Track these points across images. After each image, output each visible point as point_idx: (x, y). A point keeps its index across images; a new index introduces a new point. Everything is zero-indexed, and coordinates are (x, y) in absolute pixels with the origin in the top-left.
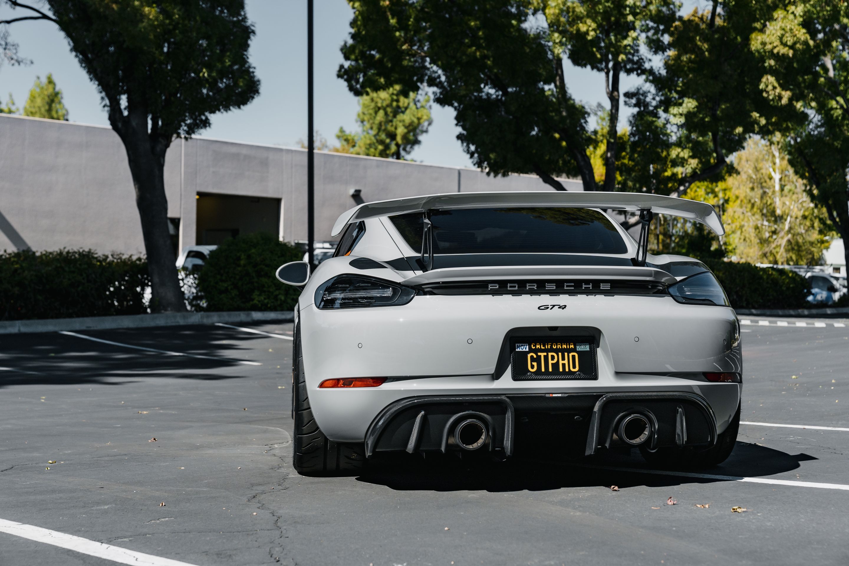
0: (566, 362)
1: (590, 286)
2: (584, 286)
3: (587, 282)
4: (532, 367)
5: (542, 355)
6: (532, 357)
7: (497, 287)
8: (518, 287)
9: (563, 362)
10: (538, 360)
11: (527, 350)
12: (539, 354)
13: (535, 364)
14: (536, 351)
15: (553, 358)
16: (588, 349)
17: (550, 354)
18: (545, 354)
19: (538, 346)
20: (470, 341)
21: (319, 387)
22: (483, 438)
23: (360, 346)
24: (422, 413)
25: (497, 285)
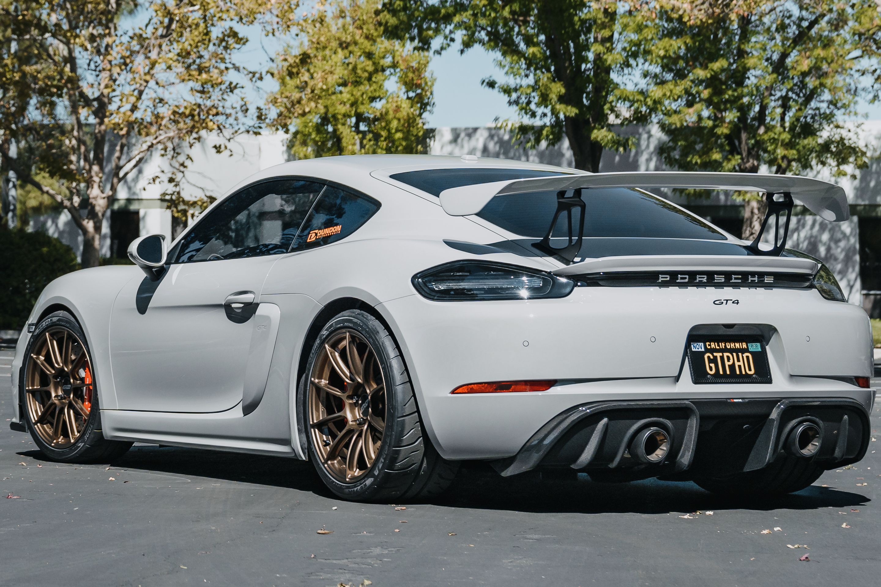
0: (741, 363)
1: (756, 279)
2: (750, 279)
3: (753, 274)
4: (711, 369)
5: (718, 355)
6: (709, 357)
7: (668, 279)
8: (689, 279)
9: (739, 364)
10: (714, 361)
11: (703, 350)
12: (715, 354)
13: (712, 365)
14: (712, 351)
15: (730, 359)
16: (760, 350)
17: (726, 354)
18: (721, 354)
19: (713, 346)
20: (653, 340)
21: (453, 392)
22: (665, 449)
23: (526, 344)
24: (605, 420)
25: (668, 276)
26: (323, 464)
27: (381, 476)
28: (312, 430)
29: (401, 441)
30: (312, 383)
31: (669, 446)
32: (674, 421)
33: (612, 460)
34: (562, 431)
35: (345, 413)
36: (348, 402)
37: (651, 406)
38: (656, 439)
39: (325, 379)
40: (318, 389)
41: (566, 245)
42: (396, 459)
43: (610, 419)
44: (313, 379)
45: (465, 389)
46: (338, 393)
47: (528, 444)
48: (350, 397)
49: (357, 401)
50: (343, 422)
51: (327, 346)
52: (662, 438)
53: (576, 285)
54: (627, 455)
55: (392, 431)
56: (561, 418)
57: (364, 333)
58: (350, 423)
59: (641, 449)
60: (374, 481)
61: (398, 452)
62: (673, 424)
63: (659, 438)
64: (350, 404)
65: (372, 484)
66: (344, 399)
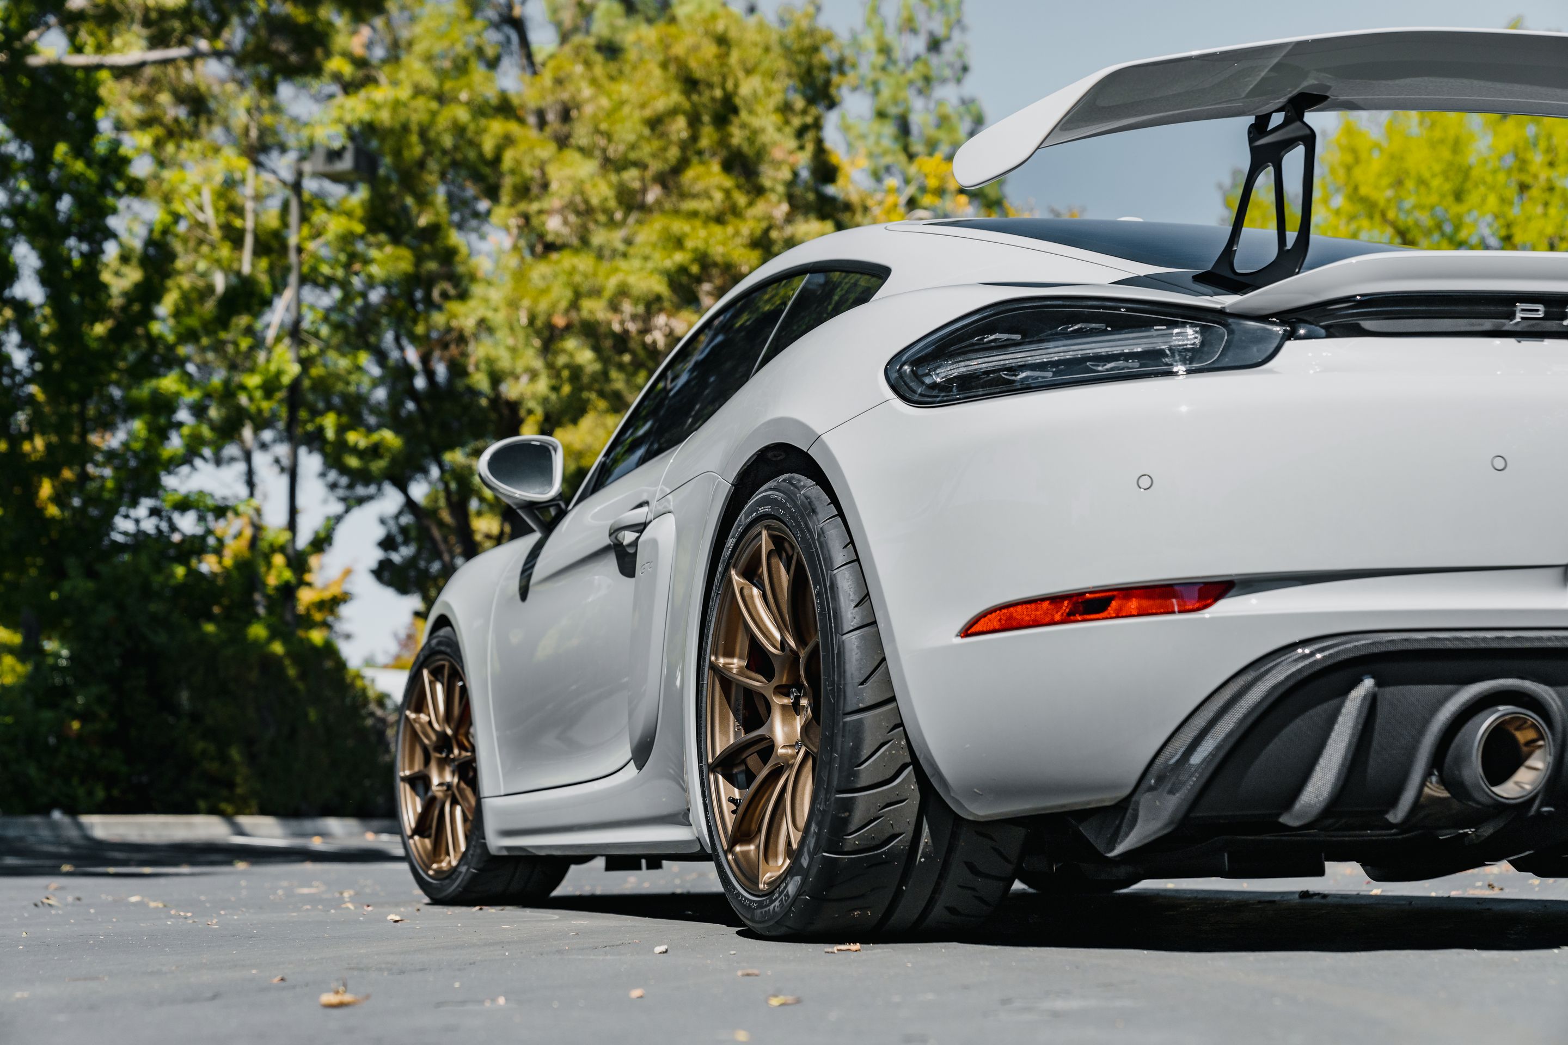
7: (1541, 314)
20: (1499, 464)
21: (967, 632)
22: (1540, 765)
23: (1145, 482)
24: (1368, 683)
25: (1541, 307)
26: (726, 853)
27: (814, 871)
28: (712, 776)
29: (856, 775)
30: (713, 667)
31: (1550, 759)
32: (1560, 689)
33: (1393, 801)
34: (1245, 717)
35: (771, 729)
36: (778, 701)
37: (1495, 645)
38: (1514, 740)
39: (741, 658)
40: (726, 682)
41: (1272, 253)
42: (846, 822)
43: (1379, 684)
44: (713, 658)
45: (994, 620)
46: (757, 682)
47: (1160, 761)
48: (783, 691)
49: (797, 699)
50: (767, 748)
51: (733, 573)
52: (1531, 735)
53: (1291, 335)
54: (1435, 790)
55: (832, 752)
56: (1241, 681)
57: (786, 520)
58: (781, 751)
59: (1474, 769)
60: (804, 882)
61: (848, 805)
62: (1560, 696)
63: (1522, 736)
64: (784, 707)
65: (800, 892)
66: (769, 694)
